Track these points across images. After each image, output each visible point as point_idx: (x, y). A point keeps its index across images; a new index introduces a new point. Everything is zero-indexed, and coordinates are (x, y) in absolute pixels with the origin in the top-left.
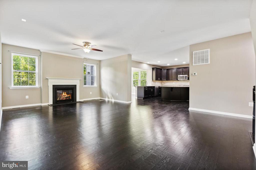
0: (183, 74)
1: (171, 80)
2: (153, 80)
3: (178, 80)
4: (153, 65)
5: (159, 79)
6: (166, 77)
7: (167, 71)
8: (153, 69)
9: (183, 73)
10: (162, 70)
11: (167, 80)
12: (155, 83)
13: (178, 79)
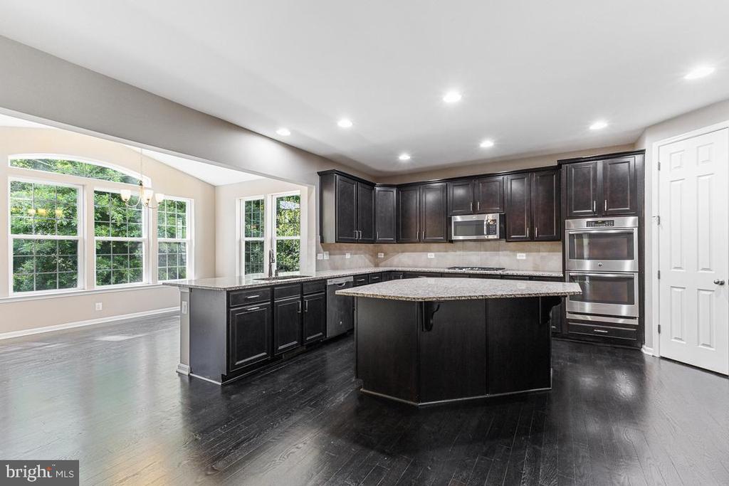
0: (475, 212)
1: (419, 242)
2: (322, 241)
3: (451, 242)
4: (324, 159)
5: (358, 234)
6: (394, 227)
7: (398, 193)
8: (325, 178)
9: (474, 207)
10: (377, 189)
11: (398, 241)
12: (337, 257)
13: (454, 238)
